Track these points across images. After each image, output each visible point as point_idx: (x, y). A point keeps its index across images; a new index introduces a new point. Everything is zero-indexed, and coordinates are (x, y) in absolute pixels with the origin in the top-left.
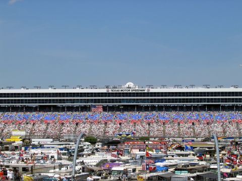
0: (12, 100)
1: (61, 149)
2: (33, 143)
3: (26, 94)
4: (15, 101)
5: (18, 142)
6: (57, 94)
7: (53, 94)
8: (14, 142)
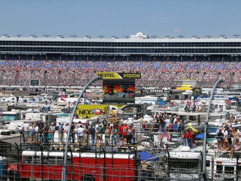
0: (183, 49)
1: (230, 99)
2: (203, 92)
3: (197, 43)
4: (186, 51)
5: (189, 91)
6: (228, 43)
7: (225, 43)
8: (184, 91)
